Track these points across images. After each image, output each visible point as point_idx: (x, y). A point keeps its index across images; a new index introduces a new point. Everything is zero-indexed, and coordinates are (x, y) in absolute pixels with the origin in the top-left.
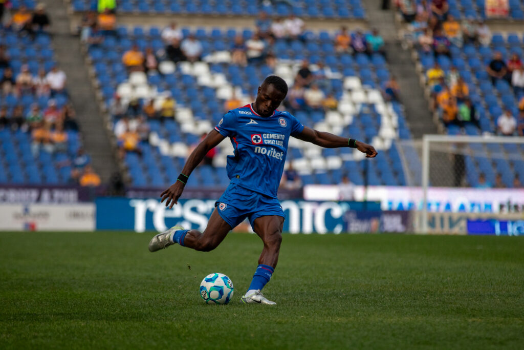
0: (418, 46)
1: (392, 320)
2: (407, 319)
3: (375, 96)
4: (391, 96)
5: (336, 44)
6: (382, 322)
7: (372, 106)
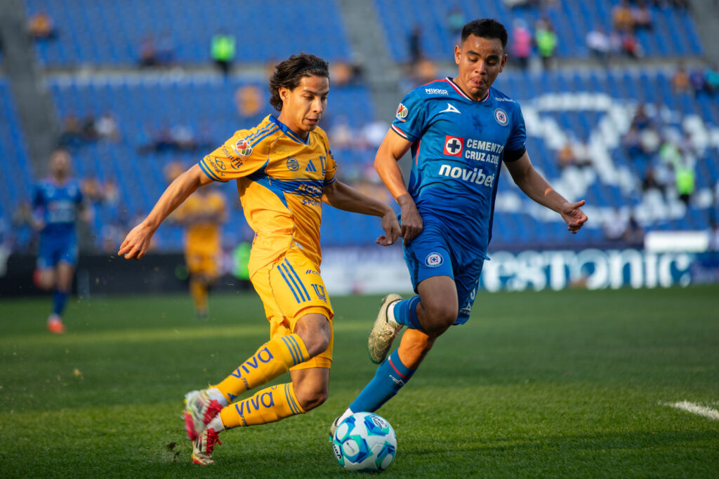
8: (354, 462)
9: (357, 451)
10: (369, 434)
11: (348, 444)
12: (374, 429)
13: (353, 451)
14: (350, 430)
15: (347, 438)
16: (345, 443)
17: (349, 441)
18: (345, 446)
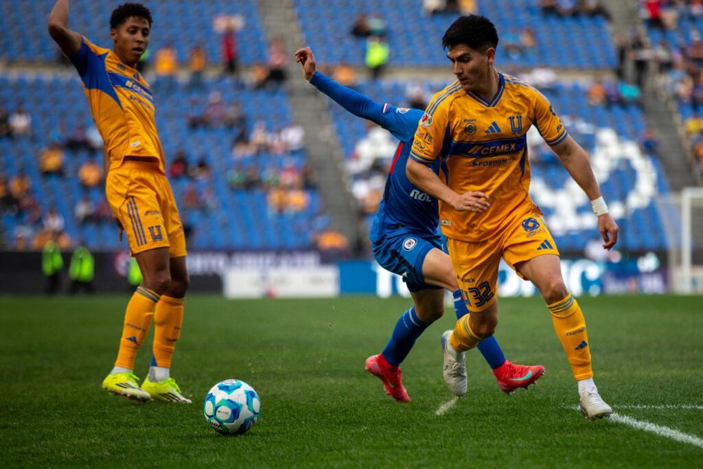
0: (677, 97)
1: (659, 373)
2: (675, 372)
3: (631, 151)
4: (649, 149)
5: (587, 94)
6: (648, 375)
7: (627, 162)
8: (233, 422)
9: (229, 411)
10: (229, 394)
11: (219, 412)
12: (230, 388)
13: (227, 413)
14: (213, 402)
15: (216, 409)
16: (217, 413)
17: (219, 409)
18: (218, 415)
